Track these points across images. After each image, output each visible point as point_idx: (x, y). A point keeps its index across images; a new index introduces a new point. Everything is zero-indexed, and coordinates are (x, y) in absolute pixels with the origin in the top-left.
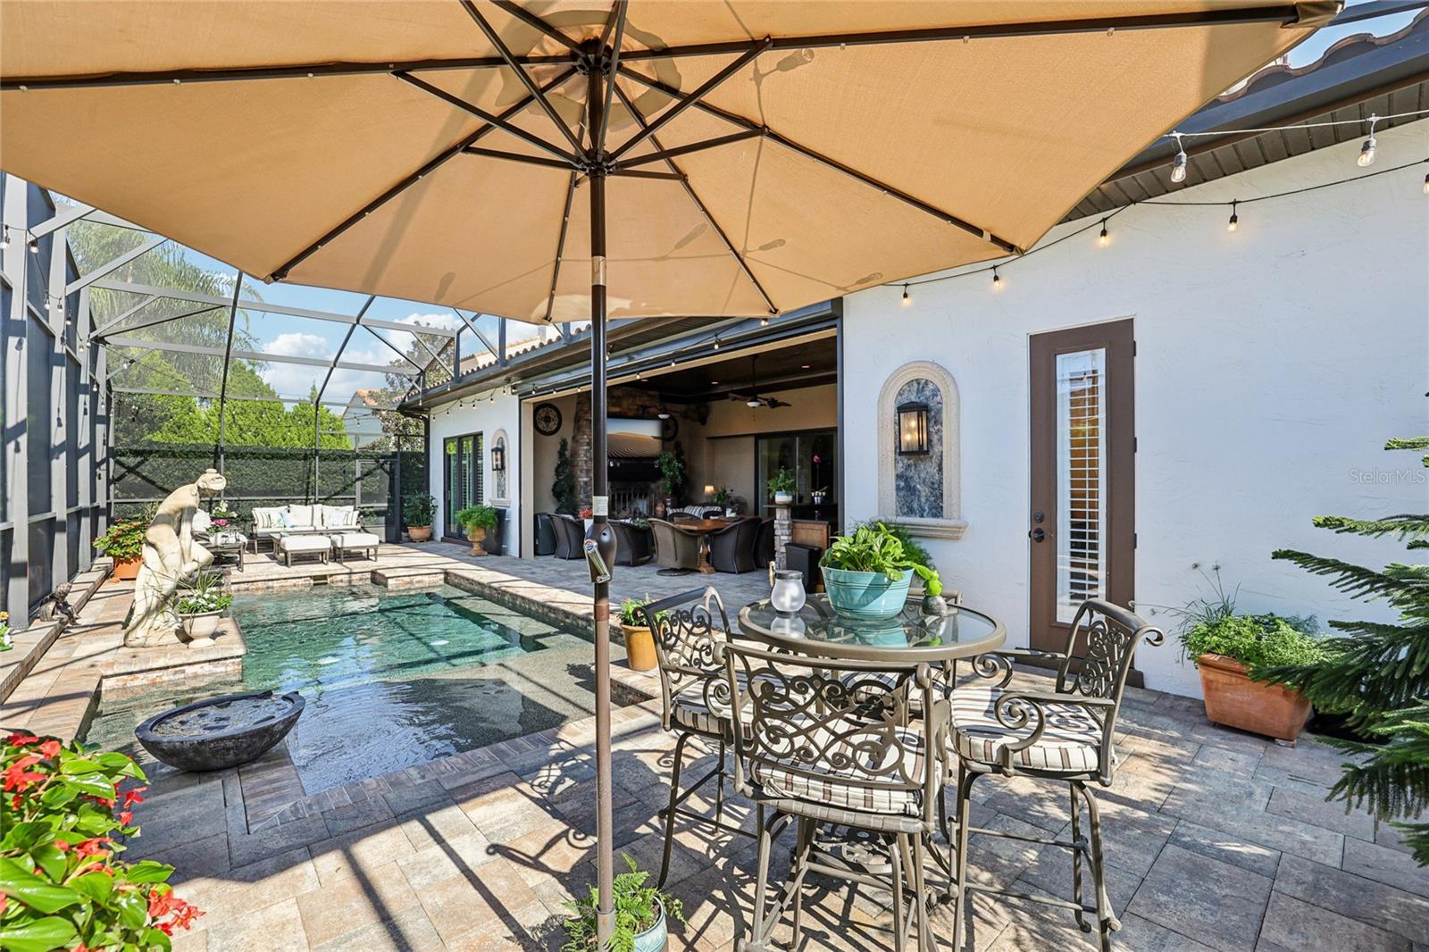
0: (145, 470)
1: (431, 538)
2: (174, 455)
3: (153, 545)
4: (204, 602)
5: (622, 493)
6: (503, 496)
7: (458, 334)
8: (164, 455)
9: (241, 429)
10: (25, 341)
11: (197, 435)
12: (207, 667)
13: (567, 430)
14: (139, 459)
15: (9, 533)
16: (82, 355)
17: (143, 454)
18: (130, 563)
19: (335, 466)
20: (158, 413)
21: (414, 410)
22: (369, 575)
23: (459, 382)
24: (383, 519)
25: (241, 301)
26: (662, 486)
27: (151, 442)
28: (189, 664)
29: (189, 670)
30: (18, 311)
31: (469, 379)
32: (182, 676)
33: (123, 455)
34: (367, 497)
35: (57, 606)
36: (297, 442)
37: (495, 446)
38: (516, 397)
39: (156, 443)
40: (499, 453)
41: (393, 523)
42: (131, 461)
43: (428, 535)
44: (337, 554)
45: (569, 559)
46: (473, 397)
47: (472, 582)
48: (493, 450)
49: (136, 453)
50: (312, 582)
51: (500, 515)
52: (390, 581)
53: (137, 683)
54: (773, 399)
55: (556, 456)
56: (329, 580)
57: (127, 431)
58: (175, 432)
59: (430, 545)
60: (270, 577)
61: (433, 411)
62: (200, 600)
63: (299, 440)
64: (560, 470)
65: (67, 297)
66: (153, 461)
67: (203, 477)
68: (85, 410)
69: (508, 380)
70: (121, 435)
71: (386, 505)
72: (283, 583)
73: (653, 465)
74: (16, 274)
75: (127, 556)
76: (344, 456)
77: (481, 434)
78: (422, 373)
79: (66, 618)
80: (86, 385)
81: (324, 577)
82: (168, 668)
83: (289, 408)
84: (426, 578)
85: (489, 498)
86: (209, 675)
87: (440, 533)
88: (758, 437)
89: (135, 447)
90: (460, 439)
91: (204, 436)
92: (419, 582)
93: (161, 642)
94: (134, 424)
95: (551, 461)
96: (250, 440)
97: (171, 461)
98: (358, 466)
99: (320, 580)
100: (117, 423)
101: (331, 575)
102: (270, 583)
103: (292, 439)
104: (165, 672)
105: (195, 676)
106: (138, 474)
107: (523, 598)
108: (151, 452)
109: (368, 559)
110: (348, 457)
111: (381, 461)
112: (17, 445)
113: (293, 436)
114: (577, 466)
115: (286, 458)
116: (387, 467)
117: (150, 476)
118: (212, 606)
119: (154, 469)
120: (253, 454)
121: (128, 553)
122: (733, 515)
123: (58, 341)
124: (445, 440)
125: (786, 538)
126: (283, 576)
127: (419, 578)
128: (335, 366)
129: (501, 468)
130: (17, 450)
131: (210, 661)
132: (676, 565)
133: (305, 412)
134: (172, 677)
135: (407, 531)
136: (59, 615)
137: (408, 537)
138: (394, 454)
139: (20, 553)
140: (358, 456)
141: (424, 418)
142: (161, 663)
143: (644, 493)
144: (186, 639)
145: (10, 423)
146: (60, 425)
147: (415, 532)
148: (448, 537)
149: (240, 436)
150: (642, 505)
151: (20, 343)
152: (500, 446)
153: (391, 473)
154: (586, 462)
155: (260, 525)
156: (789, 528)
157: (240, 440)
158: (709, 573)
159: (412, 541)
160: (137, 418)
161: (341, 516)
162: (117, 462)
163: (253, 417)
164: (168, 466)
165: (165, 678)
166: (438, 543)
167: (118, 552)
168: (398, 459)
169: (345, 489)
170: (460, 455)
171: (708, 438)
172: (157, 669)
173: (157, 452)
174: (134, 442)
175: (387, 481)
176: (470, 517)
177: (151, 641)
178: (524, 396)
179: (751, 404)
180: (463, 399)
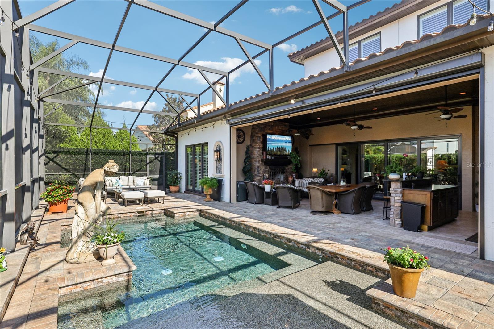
0: (58, 160)
1: (179, 191)
2: (70, 153)
3: (81, 204)
4: (111, 239)
5: (274, 171)
6: (220, 172)
7: (200, 95)
8: (65, 153)
9: (96, 142)
10: (13, 86)
11: (77, 144)
12: (114, 279)
13: (248, 142)
14: (55, 155)
15: (5, 197)
16: (35, 104)
17: (57, 153)
18: (56, 205)
19: (137, 158)
20: (64, 135)
21: (172, 133)
22: (163, 211)
23: (200, 118)
24: (157, 182)
25: (105, 79)
26: (291, 167)
27: (60, 148)
28: (105, 277)
29: (105, 281)
30: (9, 69)
31: (204, 118)
32: (101, 284)
33: (49, 153)
34: (151, 172)
35: (29, 236)
36: (119, 148)
37: (215, 149)
38: (229, 126)
39: (62, 148)
40: (218, 152)
41: (162, 184)
42: (52, 156)
43: (178, 190)
44: (146, 200)
45: (256, 204)
46: (202, 126)
47: (218, 216)
48: (215, 151)
49: (54, 152)
50: (138, 214)
51: (220, 182)
52: (176, 215)
53: (78, 290)
54: (361, 125)
55: (244, 154)
56: (145, 213)
57: (50, 142)
58: (68, 143)
59: (178, 195)
60: (120, 212)
61: (180, 133)
62: (109, 237)
63: (119, 146)
64: (247, 160)
65: (30, 71)
66: (61, 156)
67: (107, 165)
68: (36, 131)
69: (225, 117)
70: (48, 144)
71: (158, 176)
72: (125, 215)
73: (288, 158)
74: (8, 50)
75: (55, 202)
76: (139, 154)
77: (207, 144)
78: (179, 115)
79: (33, 241)
80: (36, 119)
81: (143, 212)
82: (94, 280)
83: (115, 132)
84: (192, 213)
85: (211, 173)
86: (115, 283)
87: (183, 189)
88: (337, 145)
89: (54, 149)
90: (195, 146)
91: (81, 145)
92: (188, 215)
93: (86, 260)
94: (54, 139)
95: (243, 156)
96: (100, 147)
97: (69, 156)
98: (148, 159)
99: (141, 214)
100: (46, 139)
101: (146, 211)
102: (120, 215)
103: (116, 146)
104: (92, 282)
105: (108, 284)
106: (55, 162)
107: (255, 228)
108: (60, 152)
109: (159, 202)
110: (142, 154)
111: (157, 156)
112: (7, 145)
113: (117, 145)
114: (254, 158)
115: (116, 154)
116: (159, 159)
117: (60, 163)
118: (115, 240)
119: (62, 159)
120: (102, 153)
121: (55, 200)
122: (345, 184)
123: (26, 94)
124: (186, 146)
125: (400, 198)
126: (125, 212)
127: (188, 213)
128: (141, 112)
129: (219, 160)
130: (7, 149)
131: (115, 275)
132: (321, 209)
133: (121, 135)
134: (96, 286)
135: (169, 188)
136: (31, 241)
137: (169, 190)
138: (162, 153)
139: (10, 207)
140: (147, 154)
141: (175, 137)
142: (91, 278)
143: (283, 172)
144: (99, 258)
145: (4, 133)
146: (26, 137)
147: (173, 189)
148: (187, 191)
149: (95, 145)
150: (282, 177)
151: (9, 87)
152: (218, 149)
153: (161, 162)
154: (258, 156)
155: (108, 185)
156: (401, 193)
157: (96, 147)
158: (339, 214)
159: (171, 192)
160: (55, 137)
161: (142, 181)
162: (46, 157)
163: (101, 136)
164: (67, 158)
165: (92, 286)
166: (182, 193)
167: (51, 200)
168: (165, 155)
169: (140, 169)
170: (194, 153)
171: (310, 145)
172: (88, 281)
173: (63, 152)
174: (53, 147)
175: (159, 165)
176: (206, 183)
177: (81, 260)
178: (232, 125)
179: (352, 128)
180: (197, 127)
